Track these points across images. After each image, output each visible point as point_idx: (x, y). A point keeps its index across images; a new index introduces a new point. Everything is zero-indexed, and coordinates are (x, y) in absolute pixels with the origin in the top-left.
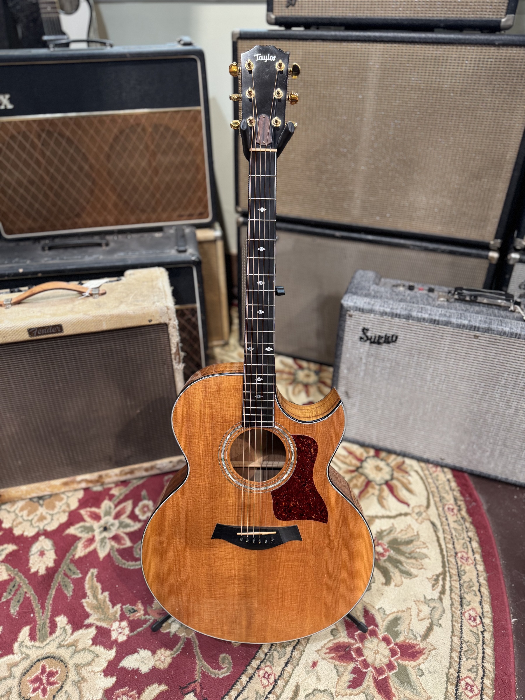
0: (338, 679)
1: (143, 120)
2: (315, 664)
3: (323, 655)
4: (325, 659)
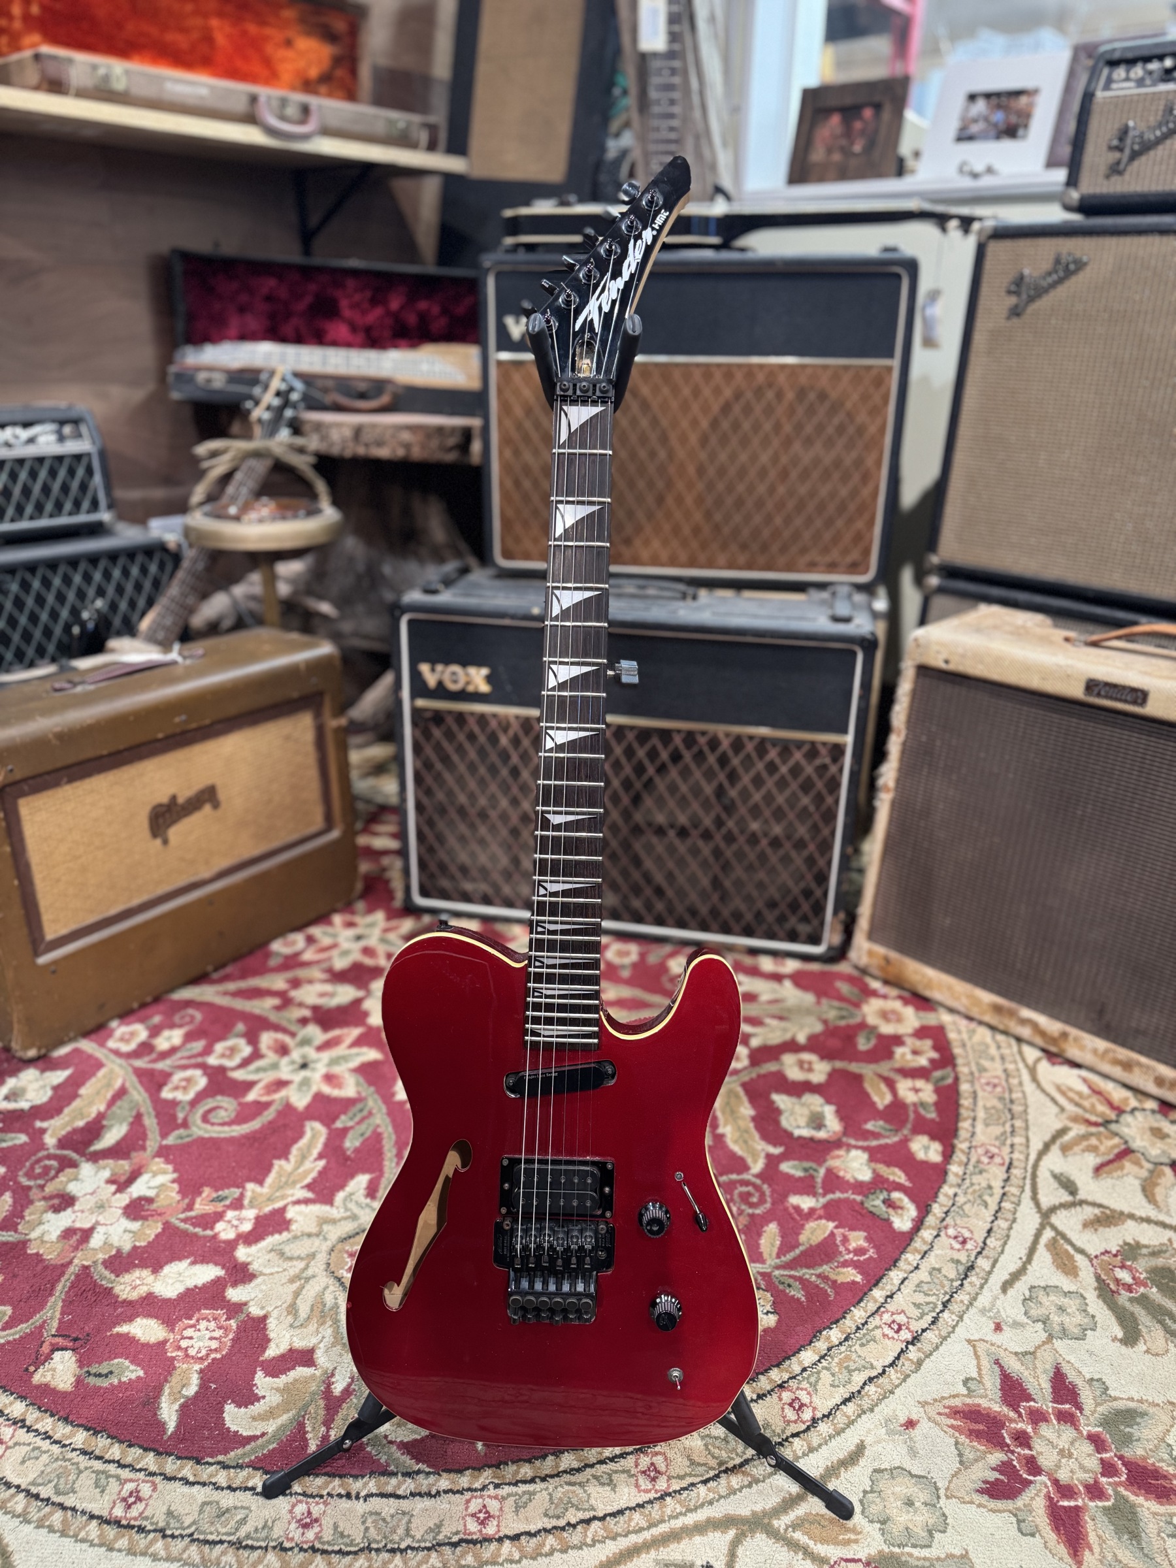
0: (960, 1470)
1: (782, 379)
2: (910, 1424)
3: (933, 1414)
4: (937, 1424)
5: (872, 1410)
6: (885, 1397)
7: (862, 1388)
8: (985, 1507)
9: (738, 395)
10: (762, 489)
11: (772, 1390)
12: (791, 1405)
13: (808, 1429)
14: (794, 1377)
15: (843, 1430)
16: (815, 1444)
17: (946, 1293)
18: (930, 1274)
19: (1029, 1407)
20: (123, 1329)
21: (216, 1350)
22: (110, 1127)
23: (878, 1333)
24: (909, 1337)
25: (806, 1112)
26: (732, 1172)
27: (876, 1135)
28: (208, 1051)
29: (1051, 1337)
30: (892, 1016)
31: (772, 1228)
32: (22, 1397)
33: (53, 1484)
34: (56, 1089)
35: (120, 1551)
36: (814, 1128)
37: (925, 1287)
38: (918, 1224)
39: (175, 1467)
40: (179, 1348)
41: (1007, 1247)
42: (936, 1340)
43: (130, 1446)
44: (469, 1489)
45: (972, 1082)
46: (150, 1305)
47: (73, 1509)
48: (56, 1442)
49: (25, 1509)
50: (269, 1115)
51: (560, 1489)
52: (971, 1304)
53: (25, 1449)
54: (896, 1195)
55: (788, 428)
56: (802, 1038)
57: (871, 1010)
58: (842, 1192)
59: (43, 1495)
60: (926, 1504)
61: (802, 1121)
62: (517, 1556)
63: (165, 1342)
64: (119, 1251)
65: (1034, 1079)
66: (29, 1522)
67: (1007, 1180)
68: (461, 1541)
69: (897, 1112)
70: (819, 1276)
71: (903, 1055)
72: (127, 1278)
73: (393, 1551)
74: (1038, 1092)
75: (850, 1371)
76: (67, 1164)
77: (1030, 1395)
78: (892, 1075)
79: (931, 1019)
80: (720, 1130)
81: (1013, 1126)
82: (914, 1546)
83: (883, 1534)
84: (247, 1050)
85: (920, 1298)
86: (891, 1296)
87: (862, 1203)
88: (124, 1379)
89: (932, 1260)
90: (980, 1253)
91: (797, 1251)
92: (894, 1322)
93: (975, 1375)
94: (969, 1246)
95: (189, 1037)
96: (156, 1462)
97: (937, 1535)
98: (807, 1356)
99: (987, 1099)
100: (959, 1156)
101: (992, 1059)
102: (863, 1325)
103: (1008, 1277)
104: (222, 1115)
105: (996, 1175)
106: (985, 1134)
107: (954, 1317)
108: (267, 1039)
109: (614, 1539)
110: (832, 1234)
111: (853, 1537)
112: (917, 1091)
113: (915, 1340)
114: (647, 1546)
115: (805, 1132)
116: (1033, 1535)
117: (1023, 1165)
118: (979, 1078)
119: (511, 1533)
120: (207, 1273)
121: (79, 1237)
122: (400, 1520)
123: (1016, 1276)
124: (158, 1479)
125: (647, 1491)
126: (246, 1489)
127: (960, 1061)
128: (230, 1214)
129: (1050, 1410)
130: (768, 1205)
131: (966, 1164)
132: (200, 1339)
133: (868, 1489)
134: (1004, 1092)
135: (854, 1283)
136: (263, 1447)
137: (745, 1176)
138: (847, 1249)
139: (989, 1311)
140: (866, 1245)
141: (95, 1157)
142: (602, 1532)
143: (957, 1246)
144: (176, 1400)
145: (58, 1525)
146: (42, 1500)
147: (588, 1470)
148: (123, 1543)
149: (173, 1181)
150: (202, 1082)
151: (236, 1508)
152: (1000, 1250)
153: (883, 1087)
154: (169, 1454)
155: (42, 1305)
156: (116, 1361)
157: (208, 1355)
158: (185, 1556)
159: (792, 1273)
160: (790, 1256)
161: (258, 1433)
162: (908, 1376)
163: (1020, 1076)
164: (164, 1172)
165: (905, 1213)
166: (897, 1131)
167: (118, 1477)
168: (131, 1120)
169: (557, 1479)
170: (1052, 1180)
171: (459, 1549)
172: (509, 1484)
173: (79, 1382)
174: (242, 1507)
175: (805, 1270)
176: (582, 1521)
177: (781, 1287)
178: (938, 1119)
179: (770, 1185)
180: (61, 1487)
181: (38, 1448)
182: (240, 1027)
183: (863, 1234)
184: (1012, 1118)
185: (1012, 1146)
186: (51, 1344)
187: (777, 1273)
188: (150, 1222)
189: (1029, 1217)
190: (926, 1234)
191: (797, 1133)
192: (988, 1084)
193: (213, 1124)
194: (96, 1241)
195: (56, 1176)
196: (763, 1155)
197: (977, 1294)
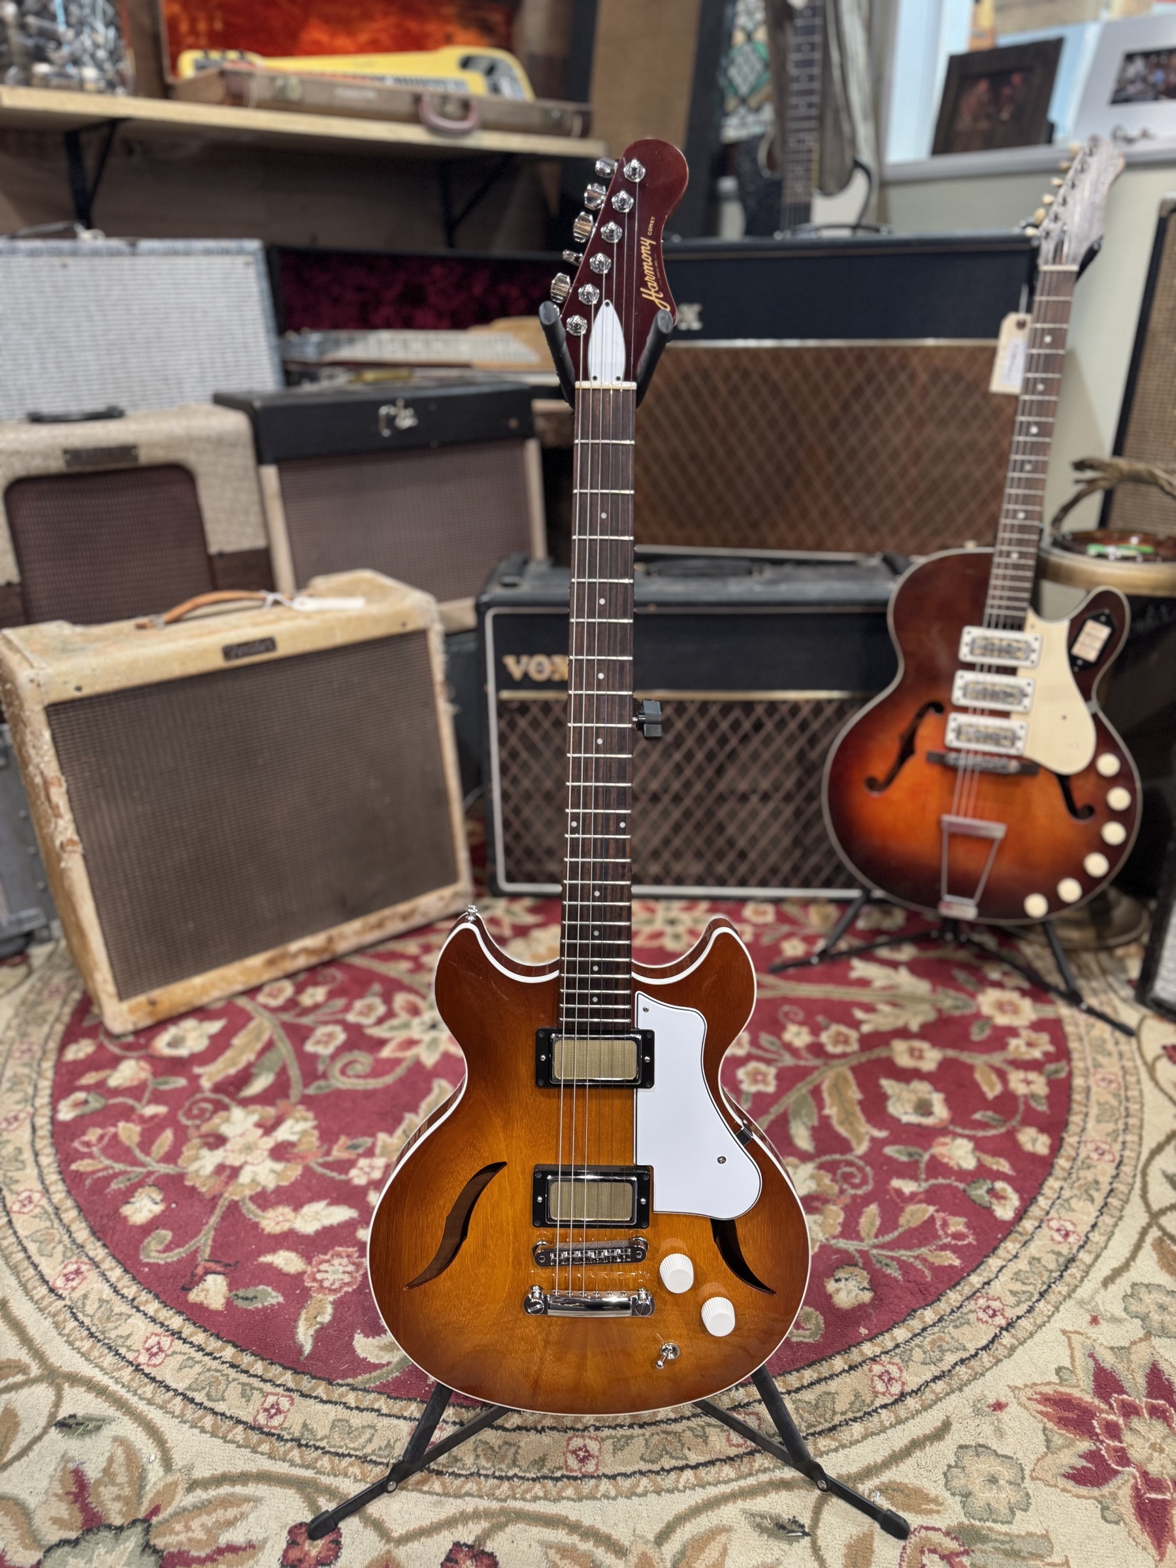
0: (1046, 1454)
1: (915, 360)
2: (999, 1406)
3: (1023, 1399)
4: (1026, 1408)
5: (961, 1390)
6: (975, 1379)
7: (953, 1368)
8: (1069, 1491)
9: (870, 378)
10: (893, 471)
11: (864, 1362)
12: (880, 1377)
13: (895, 1402)
14: (886, 1353)
15: (930, 1406)
16: (903, 1416)
17: (1044, 1283)
18: (1030, 1263)
19: (1123, 1401)
20: (267, 1259)
21: (348, 1284)
22: (257, 1075)
23: (972, 1317)
24: (1003, 1323)
25: (914, 1098)
26: (835, 1152)
27: (984, 1125)
28: (347, 1008)
29: (1148, 1335)
30: (1007, 1008)
31: (873, 1209)
32: (180, 1313)
33: (205, 1392)
34: (213, 1038)
35: (262, 1454)
36: (923, 1115)
37: (1022, 1276)
38: (1021, 1215)
39: (309, 1386)
40: (315, 1280)
41: (1111, 1243)
42: (1031, 1328)
43: (272, 1364)
44: (572, 1429)
45: (1086, 1076)
46: (289, 1240)
47: (223, 1414)
48: (207, 1354)
49: (182, 1411)
50: (400, 1071)
51: (656, 1437)
52: (1069, 1296)
53: (180, 1358)
54: (1000, 1185)
55: (921, 410)
56: (914, 1026)
57: (987, 1000)
58: (944, 1178)
59: (197, 1400)
60: (1010, 1483)
61: (909, 1108)
62: (613, 1493)
63: (304, 1273)
64: (264, 1188)
65: (1153, 1078)
66: (185, 1422)
67: (1116, 1176)
68: (563, 1476)
69: (1007, 1103)
70: (916, 1257)
71: (1018, 1047)
72: (271, 1213)
73: (500, 1478)
74: (1156, 1091)
75: (943, 1351)
76: (220, 1107)
77: (1122, 1387)
78: (1004, 1067)
79: (1048, 1012)
80: (827, 1112)
81: (1126, 1124)
82: (995, 1521)
83: (963, 1507)
84: (381, 1009)
85: (1018, 1287)
86: (988, 1283)
87: (964, 1191)
88: (266, 1304)
89: (1033, 1249)
90: (1082, 1247)
91: (896, 1233)
92: (989, 1307)
93: (1067, 1364)
94: (1071, 1239)
95: (331, 995)
96: (294, 1380)
97: (1019, 1514)
98: (901, 1334)
99: (1099, 1093)
100: (1067, 1150)
101: (1110, 1054)
102: (958, 1308)
103: (1109, 1272)
104: (359, 1068)
105: (1104, 1170)
106: (1096, 1131)
107: (1049, 1307)
108: (400, 999)
109: (703, 1487)
110: (932, 1219)
111: (932, 1506)
112: (1028, 1083)
113: (1010, 1326)
114: (733, 1497)
115: (914, 1119)
116: (1117, 1523)
117: (1133, 1163)
118: (1094, 1074)
119: (609, 1472)
120: (342, 1214)
121: (228, 1173)
122: (507, 1450)
123: (1117, 1273)
124: (295, 1395)
125: (738, 1446)
126: (373, 1410)
127: (1075, 1056)
128: (363, 1162)
129: (1143, 1405)
130: (869, 1187)
131: (1074, 1159)
132: (335, 1272)
133: (953, 1464)
134: (1119, 1089)
135: (951, 1267)
136: (388, 1373)
137: (849, 1157)
138: (946, 1233)
139: (1089, 1303)
140: (965, 1230)
141: (245, 1103)
142: (693, 1480)
143: (1058, 1238)
144: (311, 1325)
145: (208, 1427)
146: (196, 1404)
147: (685, 1421)
148: (265, 1447)
149: (315, 1128)
150: (341, 1037)
151: (363, 1427)
152: (1103, 1245)
153: (994, 1077)
154: (304, 1373)
155: (198, 1232)
156: (261, 1287)
157: (341, 1288)
158: (319, 1465)
159: (890, 1253)
160: (888, 1238)
161: (384, 1361)
162: (999, 1361)
163: (1138, 1074)
164: (305, 1119)
165: (1008, 1202)
166: (1005, 1121)
167: (261, 1390)
168: (277, 1069)
169: (654, 1427)
170: (1164, 1180)
171: (560, 1484)
172: (609, 1427)
173: (229, 1303)
174: (369, 1426)
175: (902, 1252)
176: (675, 1468)
177: (878, 1266)
178: (1048, 1112)
179: (873, 1168)
180: (213, 1394)
181: (192, 1359)
182: (377, 987)
183: (963, 1220)
184: (1127, 1116)
185: (1124, 1143)
186: (205, 1268)
187: (874, 1251)
188: (291, 1165)
189: (1136, 1216)
190: (1028, 1224)
191: (905, 1119)
192: (1103, 1079)
193: (349, 1077)
194: (245, 1177)
195: (210, 1118)
196: (867, 1138)
197: (1077, 1286)
